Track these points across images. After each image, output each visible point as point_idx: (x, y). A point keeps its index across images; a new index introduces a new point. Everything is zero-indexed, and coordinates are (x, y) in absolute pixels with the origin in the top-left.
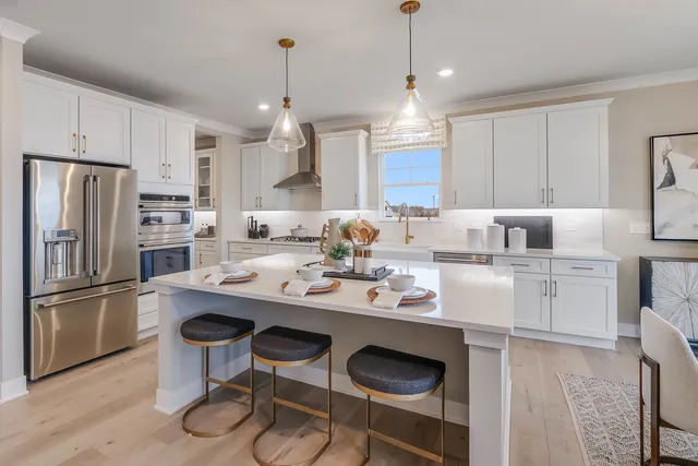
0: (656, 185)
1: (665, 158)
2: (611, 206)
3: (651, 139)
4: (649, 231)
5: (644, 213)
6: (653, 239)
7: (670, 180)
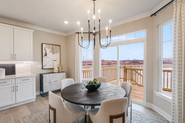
0: (43, 56)
1: (45, 49)
2: (34, 61)
3: (42, 44)
4: (42, 67)
5: (41, 62)
6: (43, 69)
7: (46, 55)
